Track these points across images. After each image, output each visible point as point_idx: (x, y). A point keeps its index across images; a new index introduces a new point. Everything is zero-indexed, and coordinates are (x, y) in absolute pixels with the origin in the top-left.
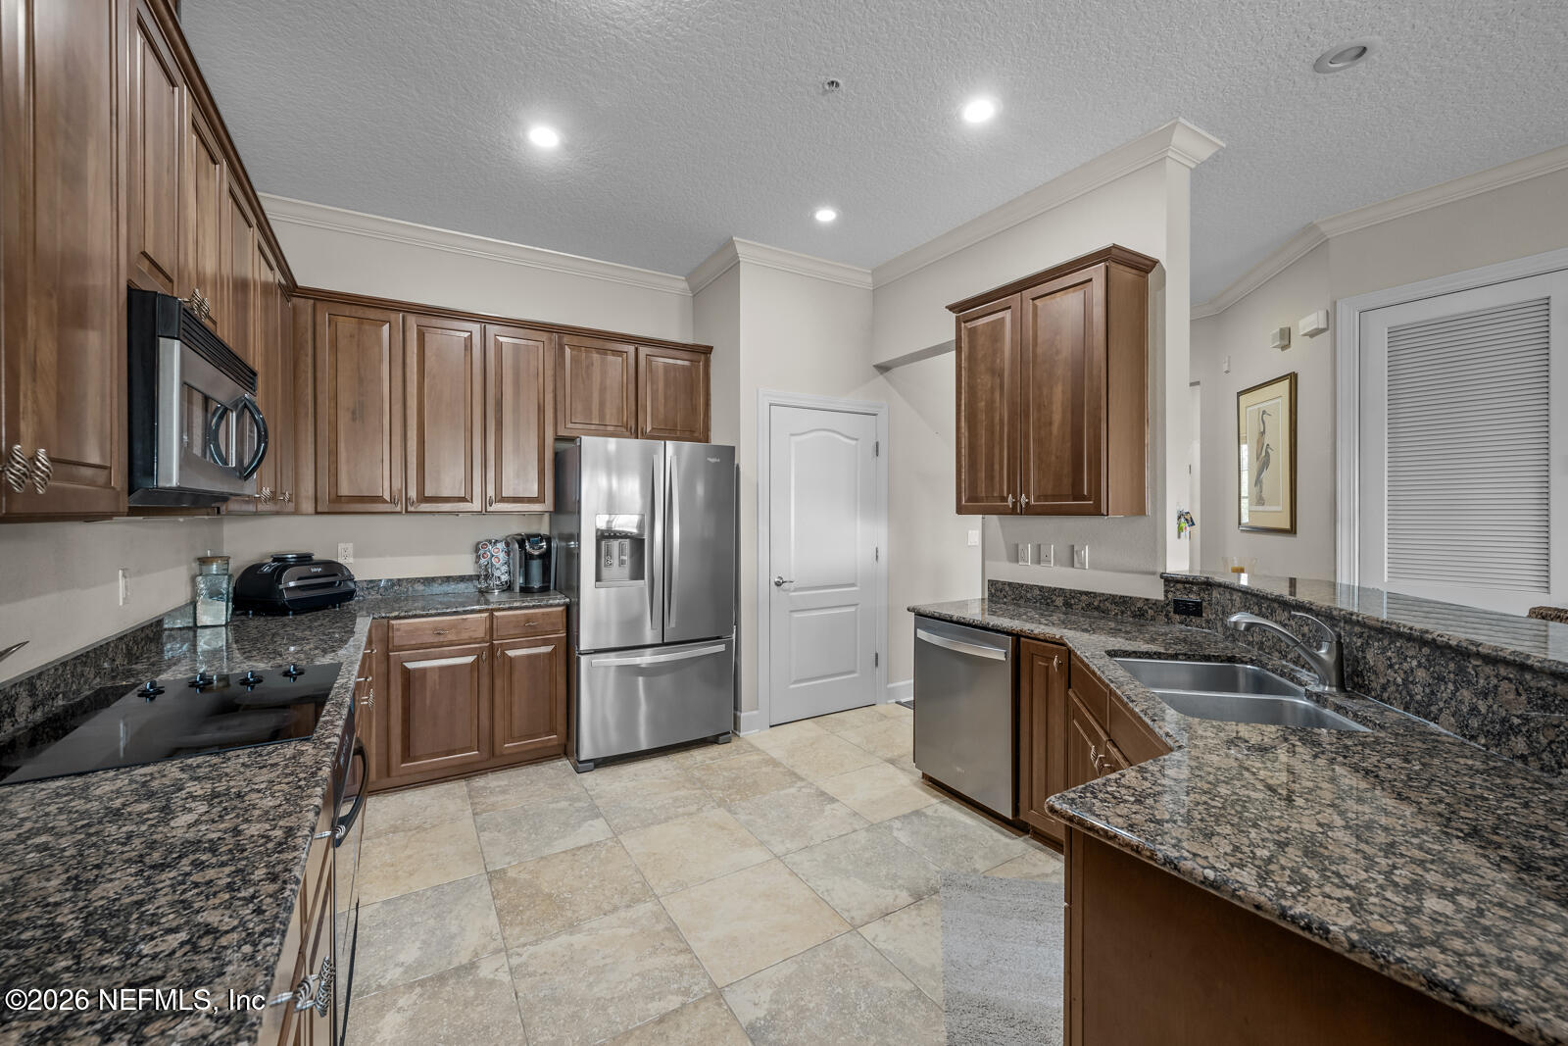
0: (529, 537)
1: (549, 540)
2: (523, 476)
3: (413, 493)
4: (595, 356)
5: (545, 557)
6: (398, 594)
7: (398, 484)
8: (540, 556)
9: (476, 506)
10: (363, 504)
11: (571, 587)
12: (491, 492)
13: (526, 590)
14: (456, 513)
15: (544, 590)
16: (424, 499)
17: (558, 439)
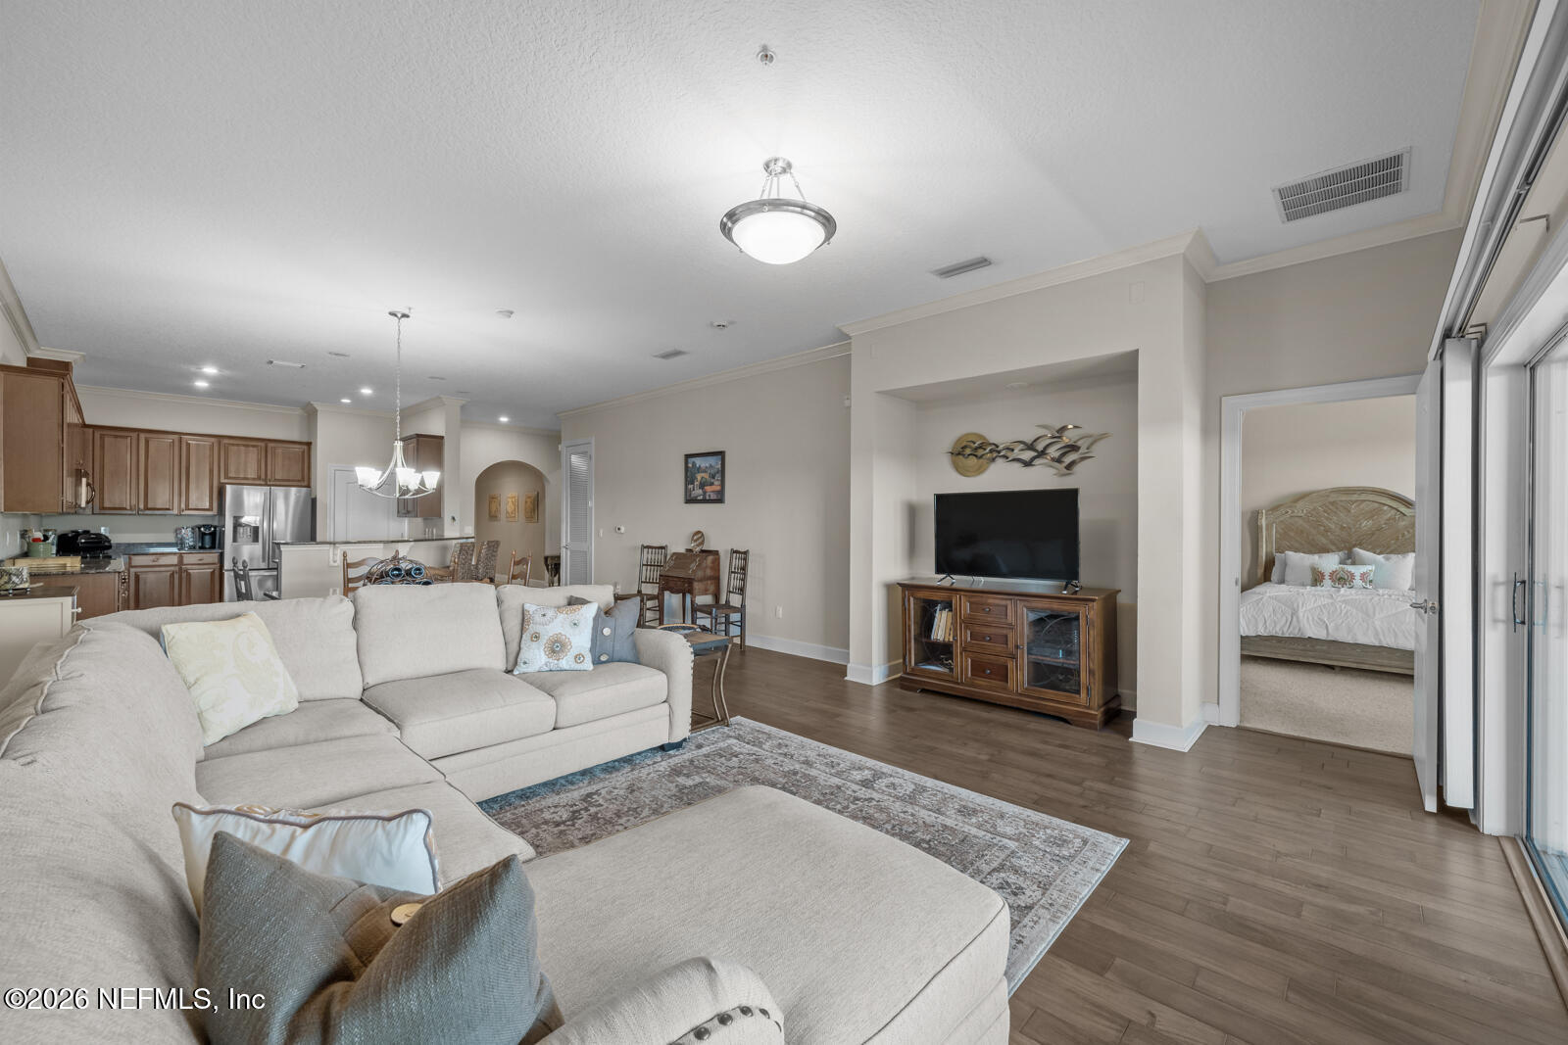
0: (204, 526)
1: (215, 527)
2: (200, 498)
3: (142, 506)
4: (243, 448)
5: (213, 535)
6: (130, 550)
7: (134, 502)
8: (210, 534)
9: (175, 512)
10: (117, 510)
11: (222, 546)
12: (183, 506)
13: (202, 548)
14: (165, 515)
15: (213, 547)
16: (146, 508)
17: (219, 482)
